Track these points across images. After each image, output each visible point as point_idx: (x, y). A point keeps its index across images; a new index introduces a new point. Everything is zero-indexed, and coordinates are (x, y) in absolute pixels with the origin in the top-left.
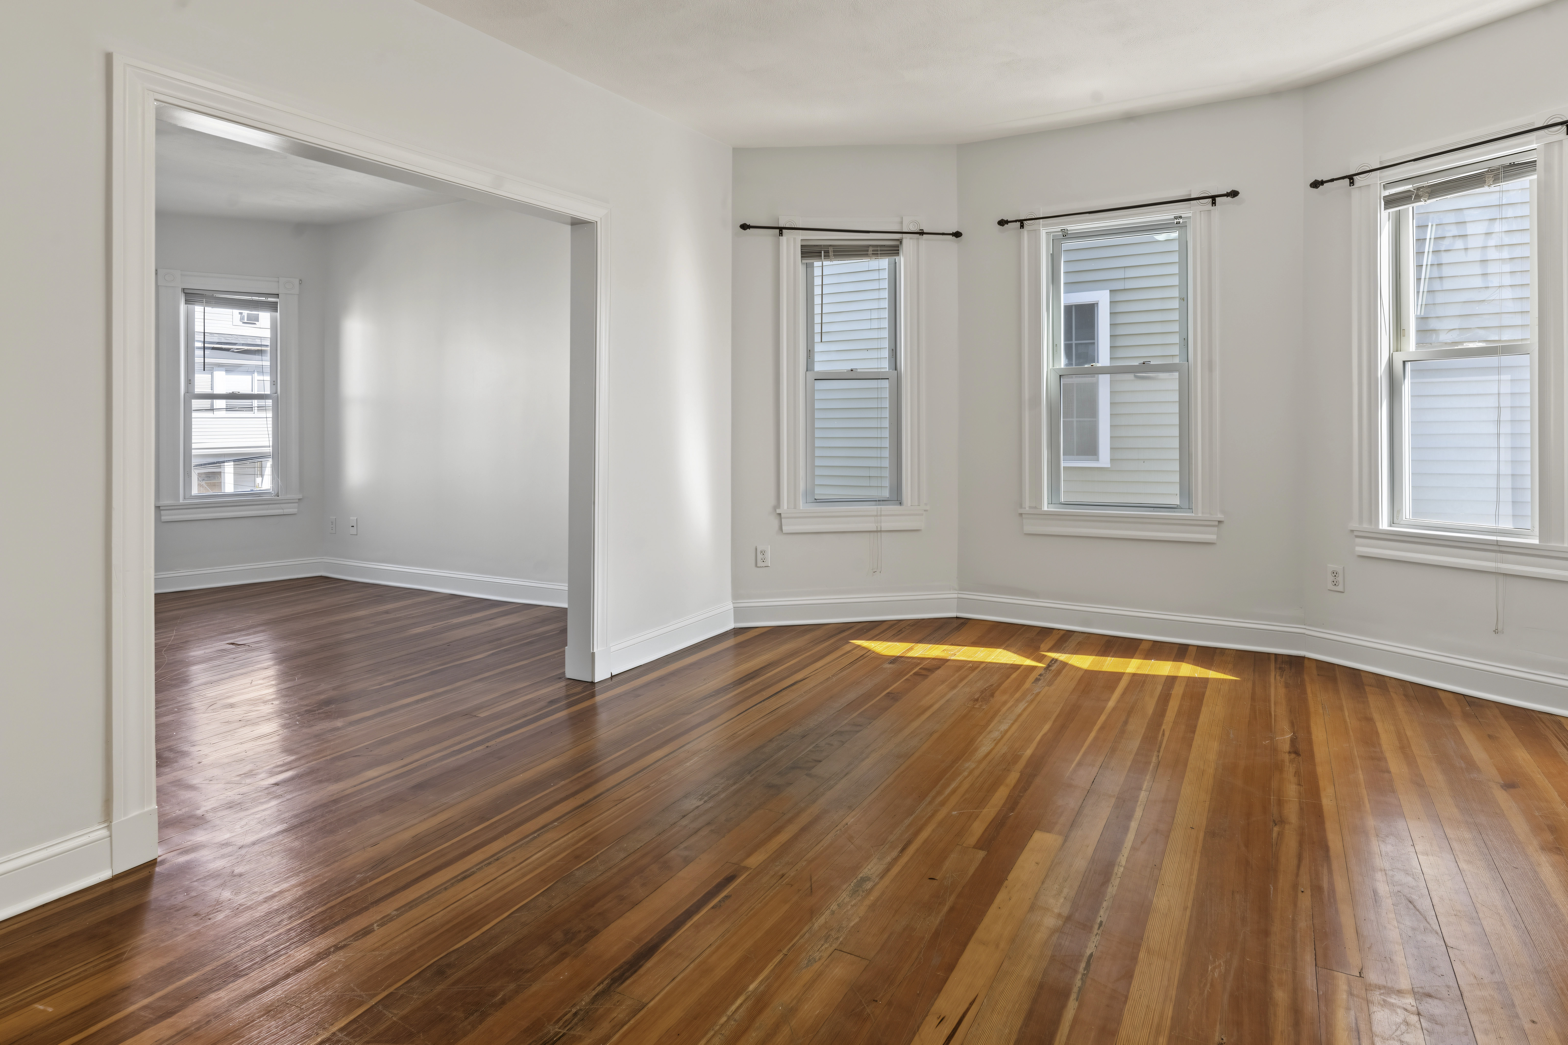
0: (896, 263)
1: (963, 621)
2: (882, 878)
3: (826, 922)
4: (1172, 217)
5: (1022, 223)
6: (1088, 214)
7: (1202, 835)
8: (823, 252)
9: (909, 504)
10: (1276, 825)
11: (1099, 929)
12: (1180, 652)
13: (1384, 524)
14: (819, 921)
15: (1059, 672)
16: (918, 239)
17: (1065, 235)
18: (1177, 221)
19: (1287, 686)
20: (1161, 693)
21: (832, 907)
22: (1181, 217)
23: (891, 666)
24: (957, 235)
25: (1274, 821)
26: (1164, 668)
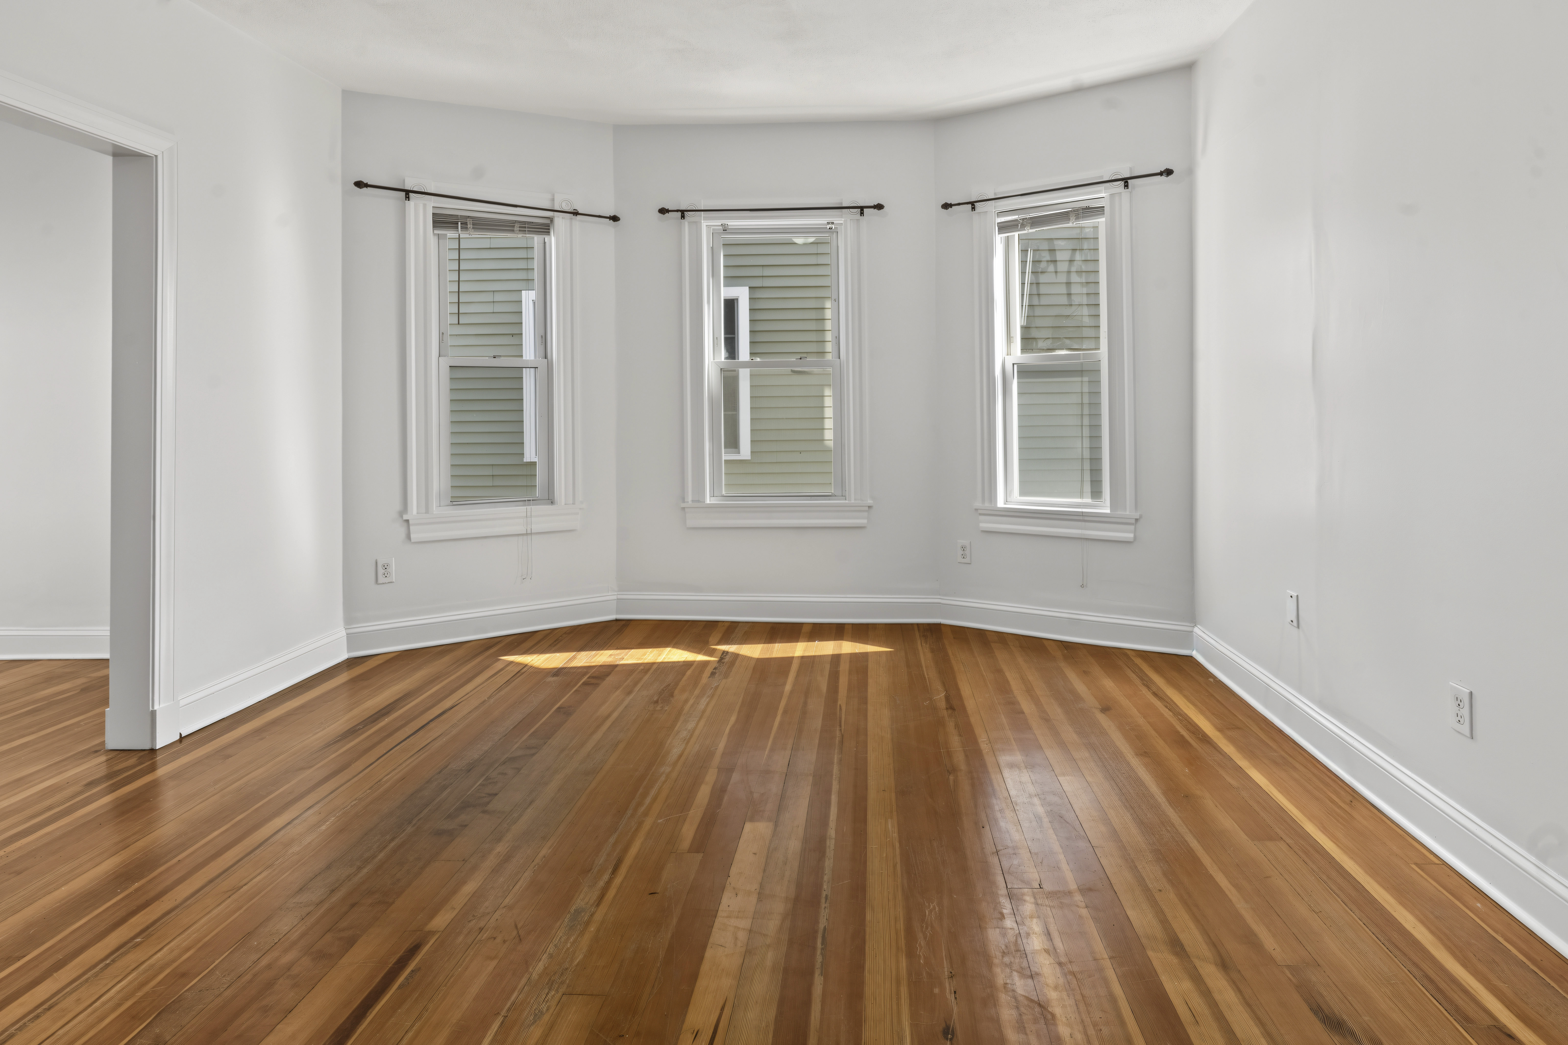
0: (545, 243)
1: (624, 623)
2: (598, 905)
3: (545, 968)
4: (826, 222)
5: (683, 213)
6: (749, 212)
7: (893, 795)
8: (459, 223)
9: (563, 503)
10: (950, 773)
11: (826, 903)
12: (837, 631)
13: (1001, 504)
14: (537, 969)
15: (732, 663)
16: (571, 219)
17: (725, 229)
18: (830, 226)
19: (932, 651)
20: (830, 671)
21: (548, 950)
22: (833, 223)
23: (555, 678)
24: (615, 219)
25: (948, 771)
26: (827, 648)
